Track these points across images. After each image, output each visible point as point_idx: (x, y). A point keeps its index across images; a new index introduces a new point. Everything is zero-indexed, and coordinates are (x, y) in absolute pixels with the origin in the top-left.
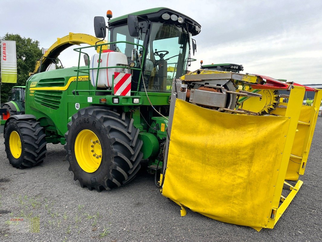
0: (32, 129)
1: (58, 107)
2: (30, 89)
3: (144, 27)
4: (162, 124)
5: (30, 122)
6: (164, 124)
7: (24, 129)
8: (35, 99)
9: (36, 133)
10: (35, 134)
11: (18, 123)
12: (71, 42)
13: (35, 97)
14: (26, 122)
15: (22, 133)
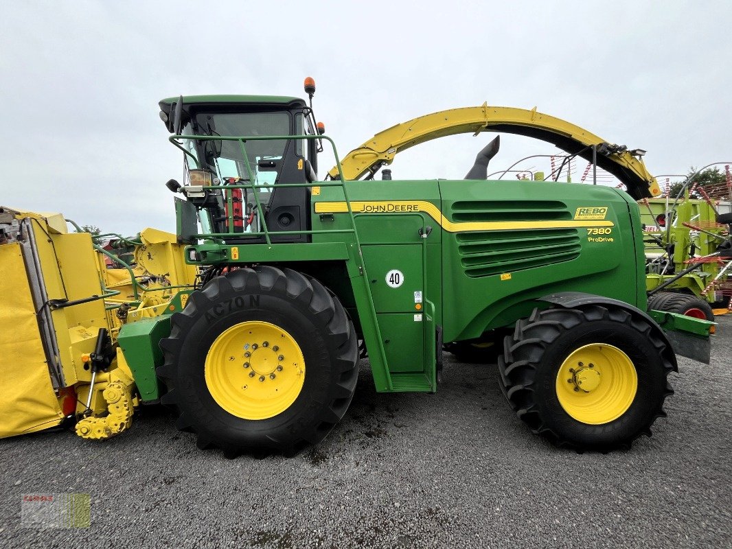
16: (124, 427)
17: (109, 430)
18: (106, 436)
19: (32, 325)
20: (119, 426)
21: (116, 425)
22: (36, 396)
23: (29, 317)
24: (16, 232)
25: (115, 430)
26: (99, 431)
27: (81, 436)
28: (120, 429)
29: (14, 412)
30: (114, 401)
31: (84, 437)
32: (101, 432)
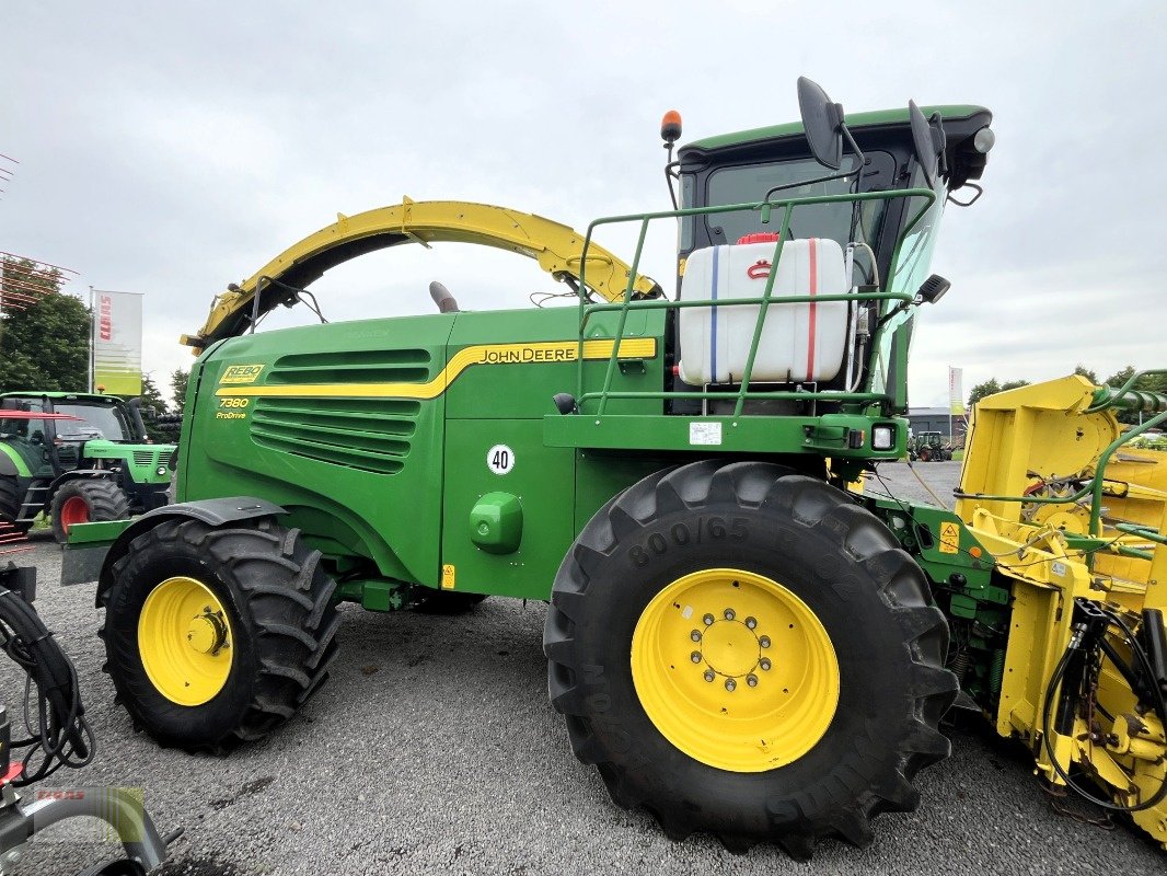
0: (285, 562)
1: (398, 465)
2: (220, 392)
3: (877, 173)
4: (945, 525)
5: (266, 531)
6: (956, 527)
7: (249, 570)
8: (254, 430)
9: (304, 582)
10: (300, 584)
11: (216, 540)
12: (406, 228)
13: (255, 423)
14: (252, 535)
15: (246, 586)
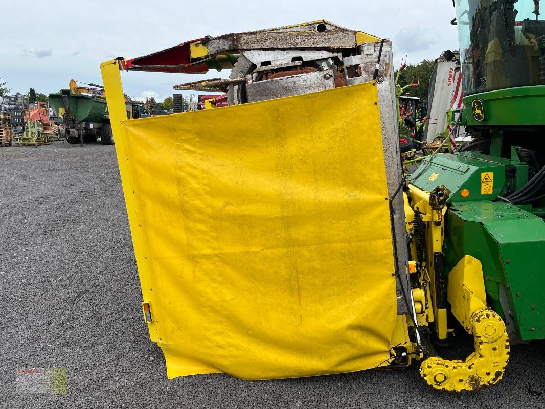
16: (500, 378)
17: (477, 380)
18: (470, 389)
19: (381, 216)
20: (493, 376)
21: (488, 374)
22: (375, 324)
23: (377, 204)
24: (370, 63)
25: (485, 380)
26: (461, 381)
27: (432, 386)
28: (494, 380)
29: (338, 343)
30: (492, 340)
31: (436, 387)
32: (464, 382)
